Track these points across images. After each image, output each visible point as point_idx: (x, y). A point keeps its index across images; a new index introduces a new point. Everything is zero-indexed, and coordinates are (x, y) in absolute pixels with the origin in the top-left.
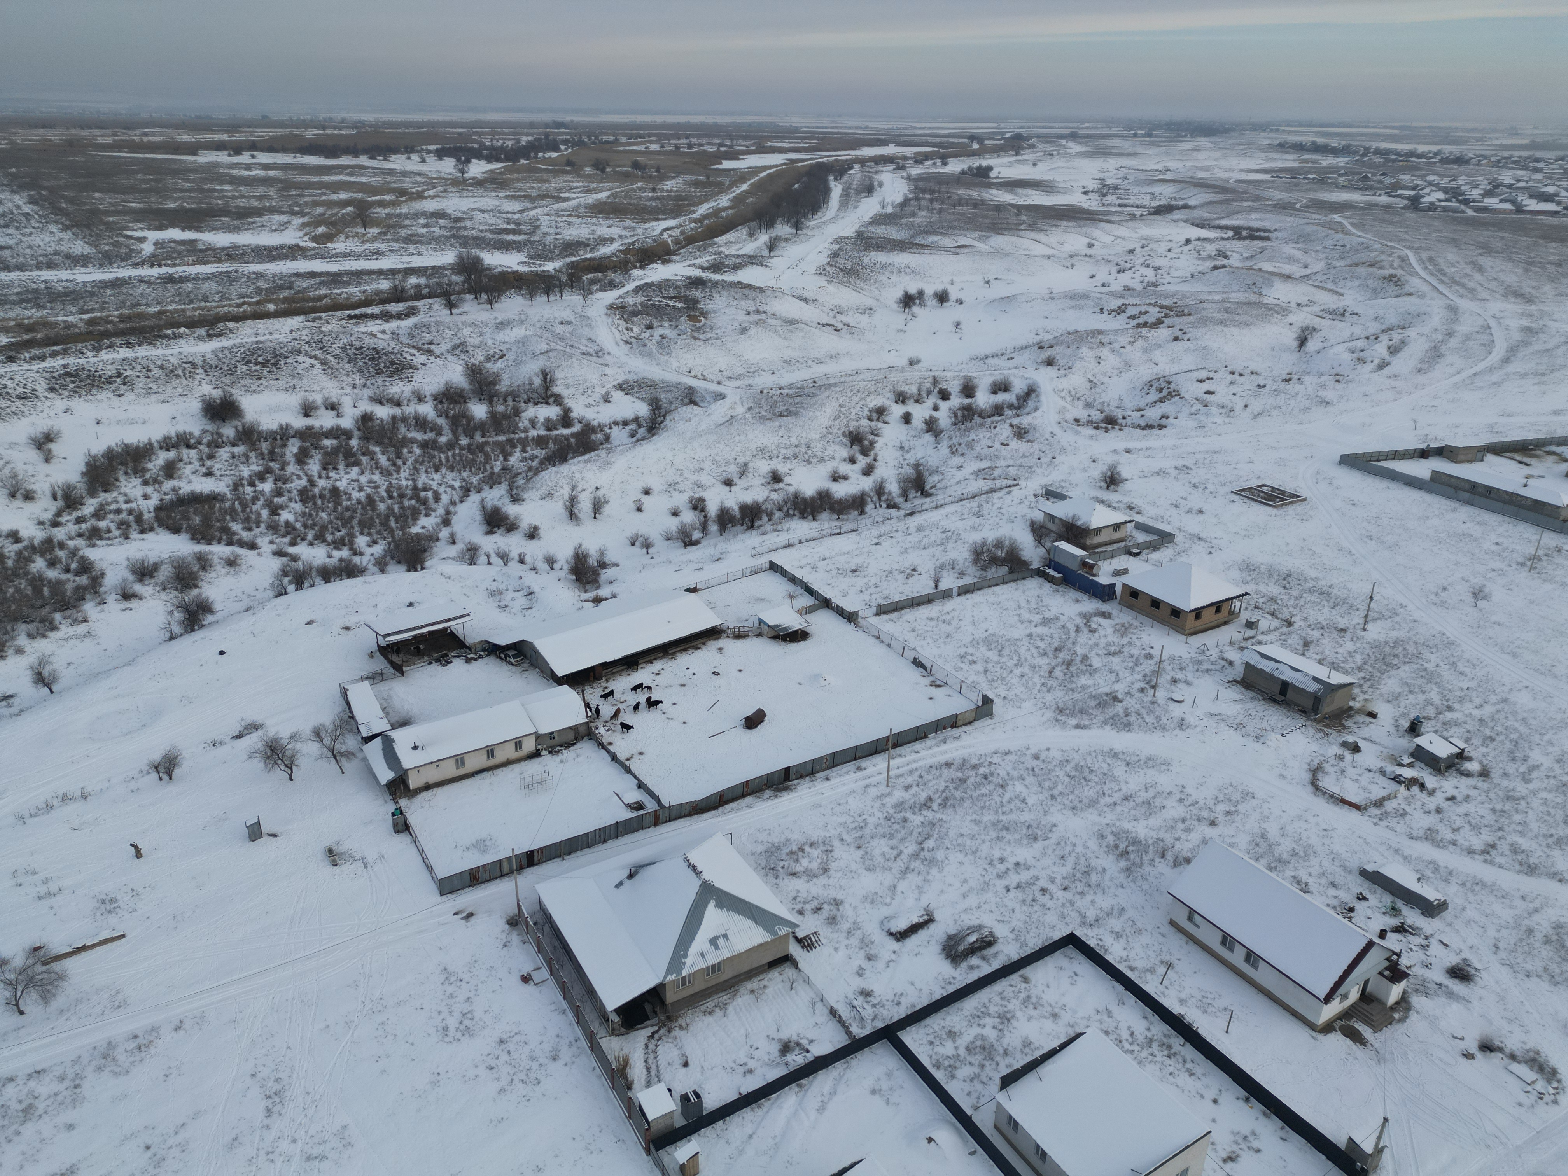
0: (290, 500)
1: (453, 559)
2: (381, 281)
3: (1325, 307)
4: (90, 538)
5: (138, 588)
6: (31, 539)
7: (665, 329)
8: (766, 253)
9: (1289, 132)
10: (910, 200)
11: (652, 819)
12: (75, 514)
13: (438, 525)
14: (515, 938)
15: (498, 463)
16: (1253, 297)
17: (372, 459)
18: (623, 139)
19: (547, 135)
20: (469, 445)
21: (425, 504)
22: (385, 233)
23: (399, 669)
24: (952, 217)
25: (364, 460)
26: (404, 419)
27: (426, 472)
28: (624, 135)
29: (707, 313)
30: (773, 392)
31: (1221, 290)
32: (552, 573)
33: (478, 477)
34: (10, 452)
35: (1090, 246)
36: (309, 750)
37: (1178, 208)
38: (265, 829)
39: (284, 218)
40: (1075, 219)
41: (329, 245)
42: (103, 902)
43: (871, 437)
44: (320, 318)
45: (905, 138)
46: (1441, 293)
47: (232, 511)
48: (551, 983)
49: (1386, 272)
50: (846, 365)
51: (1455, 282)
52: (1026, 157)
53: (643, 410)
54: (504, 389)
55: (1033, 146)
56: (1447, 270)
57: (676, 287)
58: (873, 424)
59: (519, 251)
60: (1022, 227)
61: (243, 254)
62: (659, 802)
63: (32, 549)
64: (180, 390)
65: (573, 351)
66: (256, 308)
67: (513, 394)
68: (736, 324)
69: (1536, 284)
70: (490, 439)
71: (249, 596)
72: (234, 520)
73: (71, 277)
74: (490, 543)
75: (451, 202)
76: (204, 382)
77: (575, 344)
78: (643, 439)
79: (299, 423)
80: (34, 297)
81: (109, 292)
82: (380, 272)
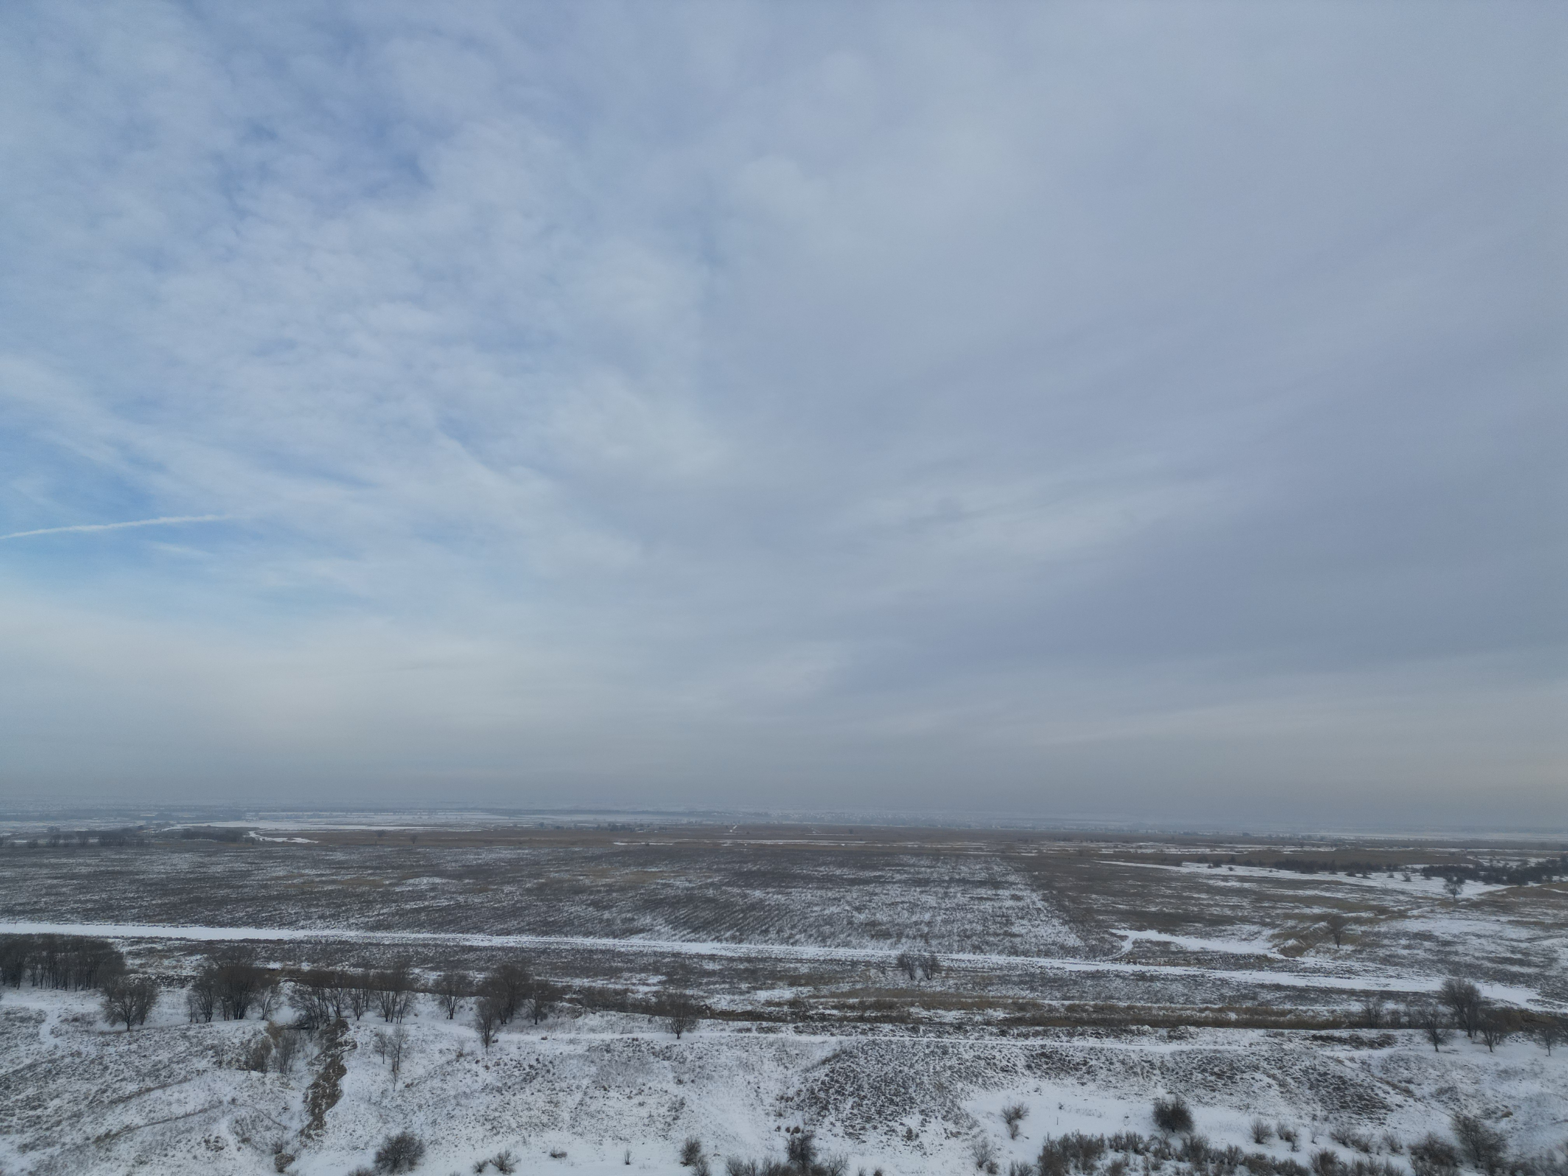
2: (1352, 1003)
22: (1360, 952)
34: (986, 1121)
39: (1255, 928)
41: (1298, 958)
44: (1282, 1035)
54: (1511, 1159)
59: (1529, 986)
61: (1211, 960)
64: (1136, 1088)
66: (1218, 1015)
67: (1526, 1170)
73: (1061, 966)
75: (1439, 924)
76: (1159, 1084)
79: (1250, 1149)
80: (1030, 980)
81: (1089, 982)
82: (1352, 993)
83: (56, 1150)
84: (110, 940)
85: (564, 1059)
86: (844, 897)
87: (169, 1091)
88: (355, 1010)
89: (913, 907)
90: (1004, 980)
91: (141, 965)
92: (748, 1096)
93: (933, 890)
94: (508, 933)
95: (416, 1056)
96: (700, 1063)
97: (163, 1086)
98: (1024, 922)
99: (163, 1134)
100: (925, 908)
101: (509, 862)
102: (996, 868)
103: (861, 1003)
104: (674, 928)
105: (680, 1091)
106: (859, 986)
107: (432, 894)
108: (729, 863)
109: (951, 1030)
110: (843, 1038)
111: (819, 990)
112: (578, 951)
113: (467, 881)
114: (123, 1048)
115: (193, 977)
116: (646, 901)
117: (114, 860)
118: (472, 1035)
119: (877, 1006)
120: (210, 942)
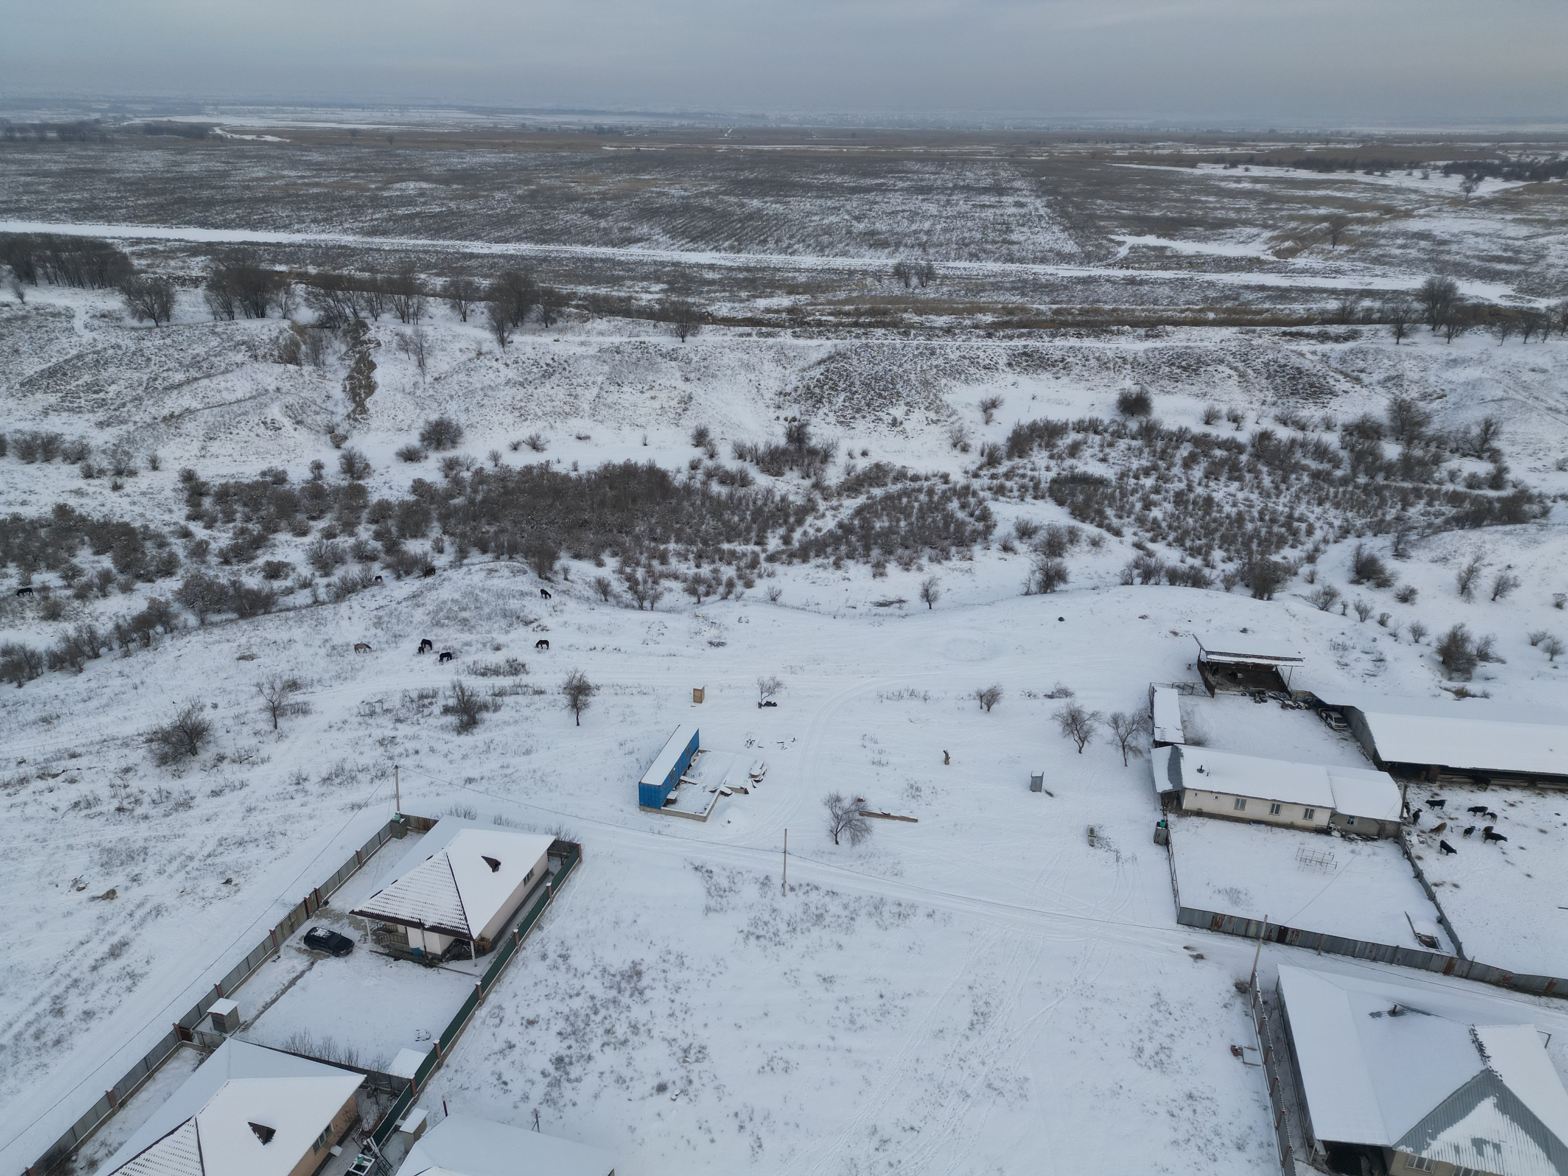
0: (1165, 499)
1: (1305, 598)
2: (1330, 301)
4: (996, 493)
5: (1017, 544)
6: (956, 483)
11: (1444, 965)
12: (993, 471)
13: (1301, 559)
14: (1238, 1004)
15: (1394, 511)
17: (1256, 478)
20: (1366, 485)
21: (1294, 535)
22: (1354, 252)
23: (1211, 690)
25: (1248, 476)
26: (1303, 445)
27: (1308, 503)
32: (1415, 646)
33: (1363, 521)
34: (964, 410)
36: (1103, 732)
38: (1046, 785)
39: (1254, 231)
41: (1290, 260)
42: (912, 787)
44: (1254, 332)
47: (1111, 498)
48: (1261, 1070)
54: (1430, 433)
59: (1507, 283)
61: (1203, 263)
62: (1459, 949)
63: (954, 491)
64: (1106, 381)
65: (1536, 404)
66: (1196, 315)
67: (1440, 441)
70: (1394, 484)
71: (1100, 577)
72: (1110, 506)
73: (1055, 272)
74: (1351, 593)
75: (1442, 223)
76: (1128, 377)
77: (1543, 397)
79: (1198, 428)
80: (1022, 286)
81: (1079, 287)
82: (1333, 293)
83: (131, 427)
84: (109, 241)
85: (577, 359)
86: (843, 206)
87: (215, 380)
88: (371, 311)
89: (914, 215)
90: (997, 287)
91: (148, 266)
92: (749, 392)
93: (936, 197)
94: (507, 241)
95: (439, 354)
96: (705, 363)
97: (208, 376)
98: (1025, 229)
99: (222, 416)
100: (925, 217)
101: (496, 166)
102: (1002, 173)
103: (856, 309)
104: (672, 238)
105: (688, 388)
106: (855, 294)
107: (422, 200)
108: (725, 170)
109: (941, 333)
110: (838, 341)
111: (816, 298)
112: (579, 259)
113: (455, 186)
114: (158, 342)
115: (204, 278)
116: (642, 209)
117: (81, 157)
118: (488, 338)
119: (871, 312)
120: (209, 244)
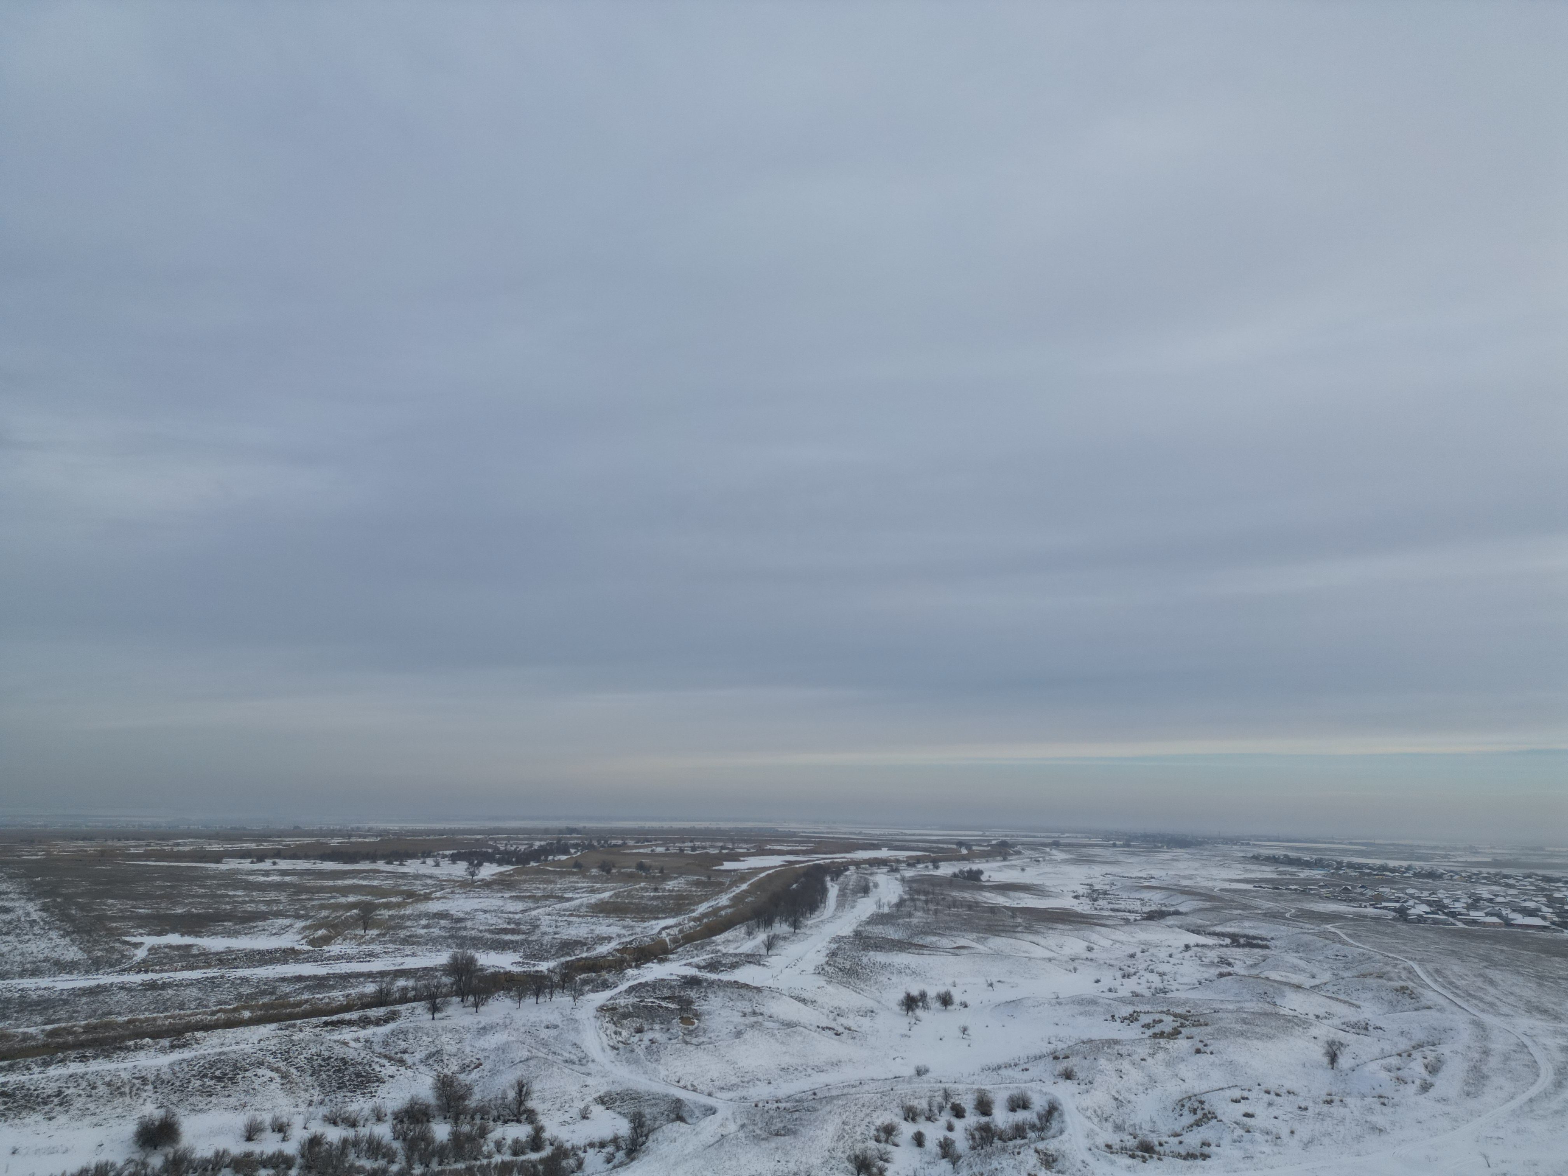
2: (368, 985)
3: (1346, 1020)
7: (656, 1033)
8: (763, 951)
9: (1259, 846)
10: (905, 900)
16: (1268, 1008)
18: (631, 843)
19: (559, 840)
22: (384, 935)
24: (948, 918)
26: (356, 1143)
28: (632, 839)
29: (701, 1015)
30: (768, 1106)
31: (1232, 998)
35: (1090, 949)
37: (1170, 914)
39: (287, 922)
40: (1071, 922)
41: (325, 948)
43: (880, 1163)
44: (294, 1026)
45: (897, 843)
46: (1460, 1007)
49: (1398, 984)
50: (849, 1074)
51: (1470, 995)
52: (1013, 863)
53: (623, 1127)
54: (473, 1105)
55: (1019, 853)
56: (1458, 983)
57: (671, 987)
58: (882, 1146)
59: (515, 951)
60: (1019, 929)
61: (235, 959)
64: (119, 1110)
65: (555, 1058)
66: (229, 1015)
67: (483, 1111)
68: (731, 1027)
69: (1556, 1000)
70: (448, 1167)
73: (51, 985)
75: (456, 903)
76: (149, 1100)
77: (559, 1051)
78: (621, 1164)
79: (237, 1148)
81: (84, 1000)
82: (369, 975)
98: (10, 938)
